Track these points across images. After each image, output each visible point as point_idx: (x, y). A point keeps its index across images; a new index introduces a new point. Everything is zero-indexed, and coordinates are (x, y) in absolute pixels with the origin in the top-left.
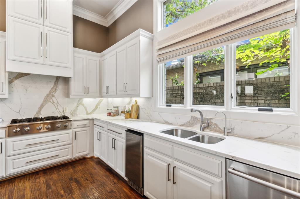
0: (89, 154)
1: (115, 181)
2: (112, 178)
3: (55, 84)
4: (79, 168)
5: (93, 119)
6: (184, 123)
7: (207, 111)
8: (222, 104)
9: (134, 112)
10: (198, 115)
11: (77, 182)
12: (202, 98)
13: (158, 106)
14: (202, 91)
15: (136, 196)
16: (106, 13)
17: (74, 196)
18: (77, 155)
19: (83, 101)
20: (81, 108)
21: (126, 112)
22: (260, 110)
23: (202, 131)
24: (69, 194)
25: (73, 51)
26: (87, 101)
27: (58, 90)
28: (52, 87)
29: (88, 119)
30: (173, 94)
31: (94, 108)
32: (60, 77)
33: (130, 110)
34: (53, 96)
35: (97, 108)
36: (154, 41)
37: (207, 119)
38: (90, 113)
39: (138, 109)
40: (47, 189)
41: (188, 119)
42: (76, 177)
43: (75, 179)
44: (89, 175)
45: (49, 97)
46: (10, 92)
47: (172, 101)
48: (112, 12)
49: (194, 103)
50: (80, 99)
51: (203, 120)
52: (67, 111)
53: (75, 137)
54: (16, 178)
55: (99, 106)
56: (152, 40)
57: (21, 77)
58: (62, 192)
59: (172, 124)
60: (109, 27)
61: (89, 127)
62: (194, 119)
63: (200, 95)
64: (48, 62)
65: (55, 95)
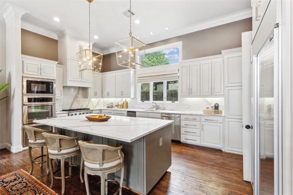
3: (78, 90)
5: (101, 110)
7: (158, 103)
8: (162, 100)
9: (125, 105)
10: (155, 105)
12: (156, 98)
13: (138, 102)
14: (157, 94)
16: (103, 48)
21: (120, 105)
22: (172, 102)
23: (156, 110)
26: (93, 100)
27: (80, 94)
28: (77, 92)
29: (99, 110)
33: (122, 104)
36: (136, 72)
37: (158, 106)
38: (95, 107)
39: (127, 104)
41: (151, 106)
45: (76, 98)
49: (153, 100)
50: (90, 99)
51: (156, 106)
52: (84, 106)
55: (99, 103)
56: (135, 72)
59: (145, 109)
62: (154, 106)
63: (155, 96)
64: (83, 80)
65: (78, 97)
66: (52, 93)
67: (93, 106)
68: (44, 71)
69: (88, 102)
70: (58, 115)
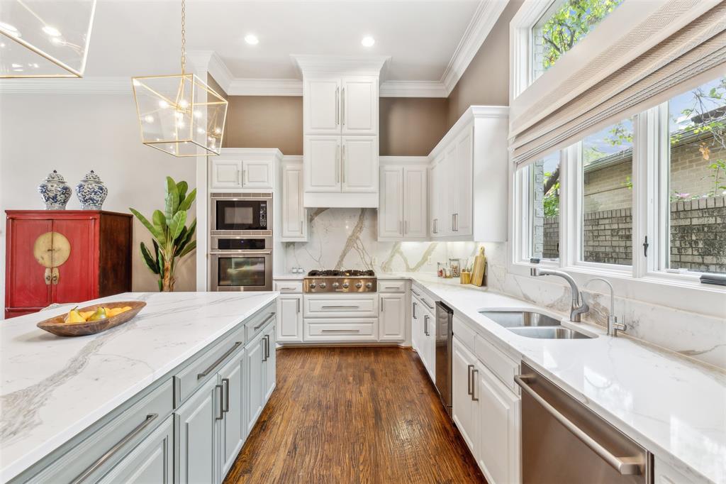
0: (403, 341)
1: (426, 391)
2: (422, 386)
3: (360, 219)
4: (385, 359)
5: (410, 280)
6: (552, 302)
9: (477, 272)
11: (373, 374)
12: (709, 242)
13: (516, 262)
14: (712, 221)
15: (445, 421)
16: (440, 73)
17: (361, 388)
18: (385, 337)
19: (401, 248)
20: (397, 259)
22: (706, 280)
23: (575, 321)
24: (357, 384)
25: (380, 162)
26: (408, 246)
27: (364, 228)
28: (356, 223)
29: (402, 279)
30: (619, 229)
31: (420, 259)
32: (366, 209)
34: (358, 238)
35: (425, 262)
38: (414, 270)
39: (484, 265)
40: (337, 371)
42: (374, 367)
43: (372, 369)
44: (392, 371)
45: (352, 241)
46: (311, 233)
47: (617, 248)
48: (450, 69)
50: (397, 243)
52: (376, 263)
53: (382, 307)
54: (313, 348)
55: (429, 257)
56: (506, 117)
57: (321, 212)
58: (351, 378)
59: (534, 302)
60: (449, 96)
61: (404, 293)
63: (703, 234)
64: (346, 188)
65: (361, 237)
66: (265, 228)
67: (407, 265)
68: (248, 178)
69: (390, 252)
70: (278, 283)
